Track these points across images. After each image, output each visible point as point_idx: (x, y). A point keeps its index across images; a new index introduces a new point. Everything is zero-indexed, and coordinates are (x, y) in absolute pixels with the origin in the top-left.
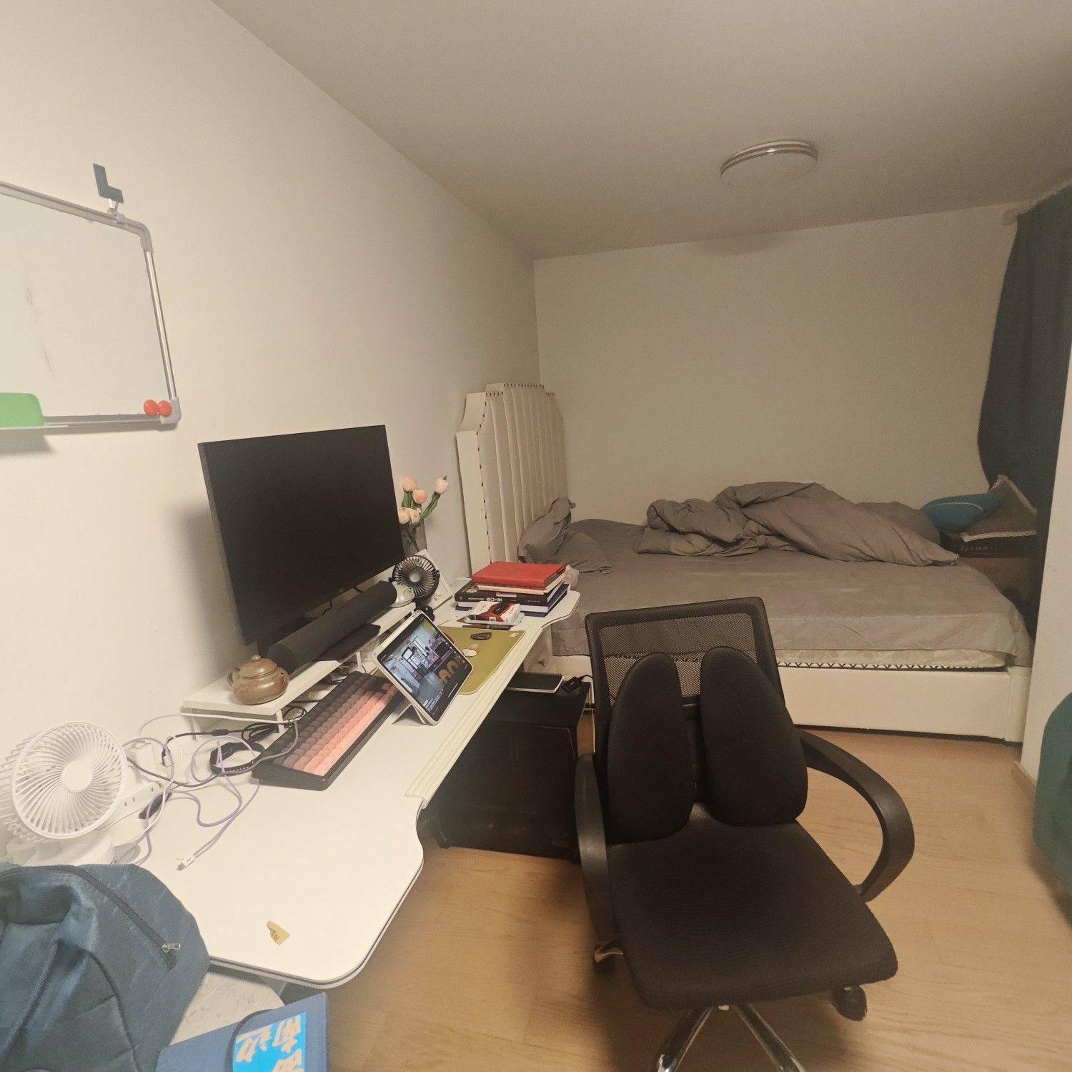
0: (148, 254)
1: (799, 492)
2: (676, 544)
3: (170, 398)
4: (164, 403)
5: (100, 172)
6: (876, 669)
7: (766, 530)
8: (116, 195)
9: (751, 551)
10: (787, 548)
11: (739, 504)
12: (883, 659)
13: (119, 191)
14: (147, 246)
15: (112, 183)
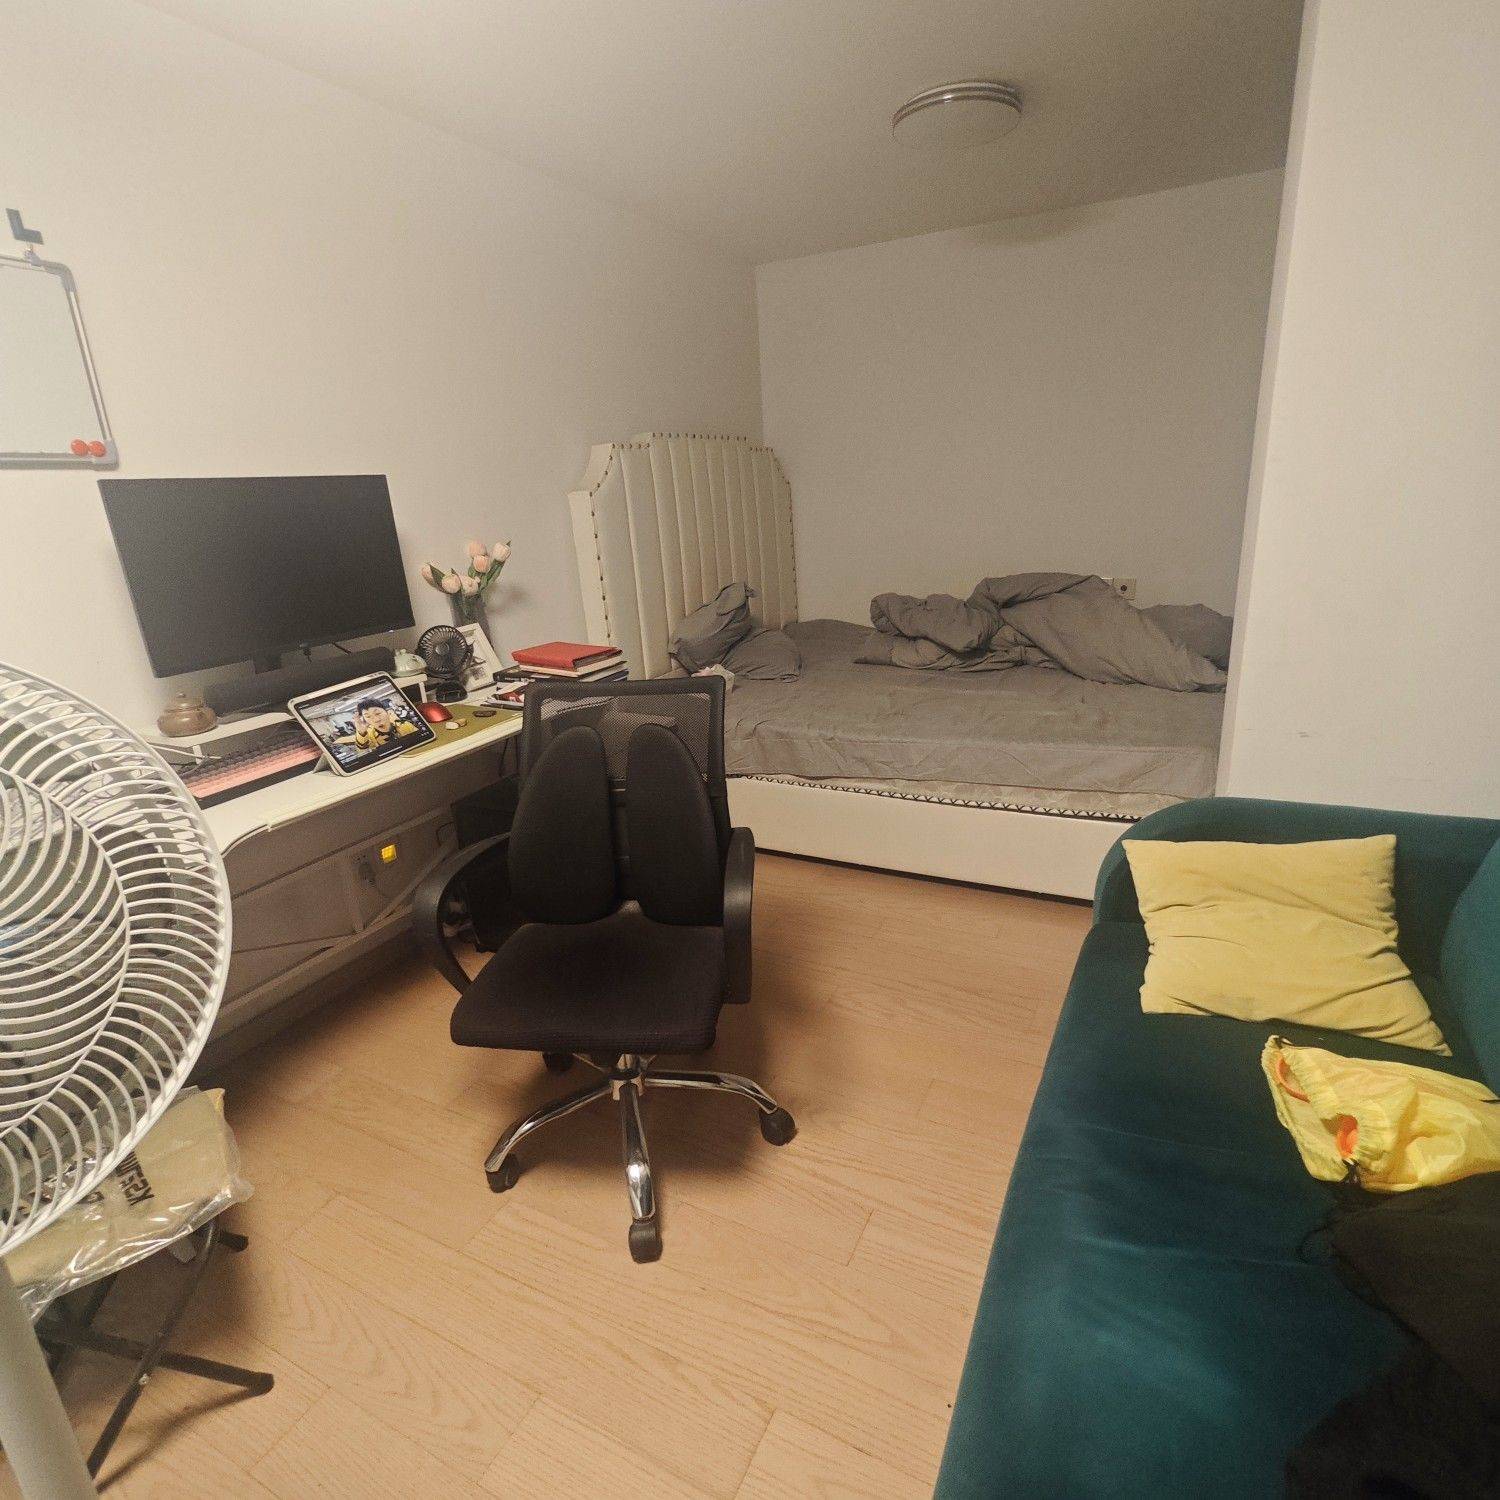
0: (72, 294)
1: (1072, 586)
2: (903, 654)
3: (105, 437)
4: (97, 444)
5: (14, 216)
6: (1047, 813)
7: (1024, 640)
8: (34, 237)
9: (999, 666)
10: (1047, 664)
11: (995, 602)
12: (1057, 801)
13: (38, 233)
14: (69, 285)
15: (29, 224)
